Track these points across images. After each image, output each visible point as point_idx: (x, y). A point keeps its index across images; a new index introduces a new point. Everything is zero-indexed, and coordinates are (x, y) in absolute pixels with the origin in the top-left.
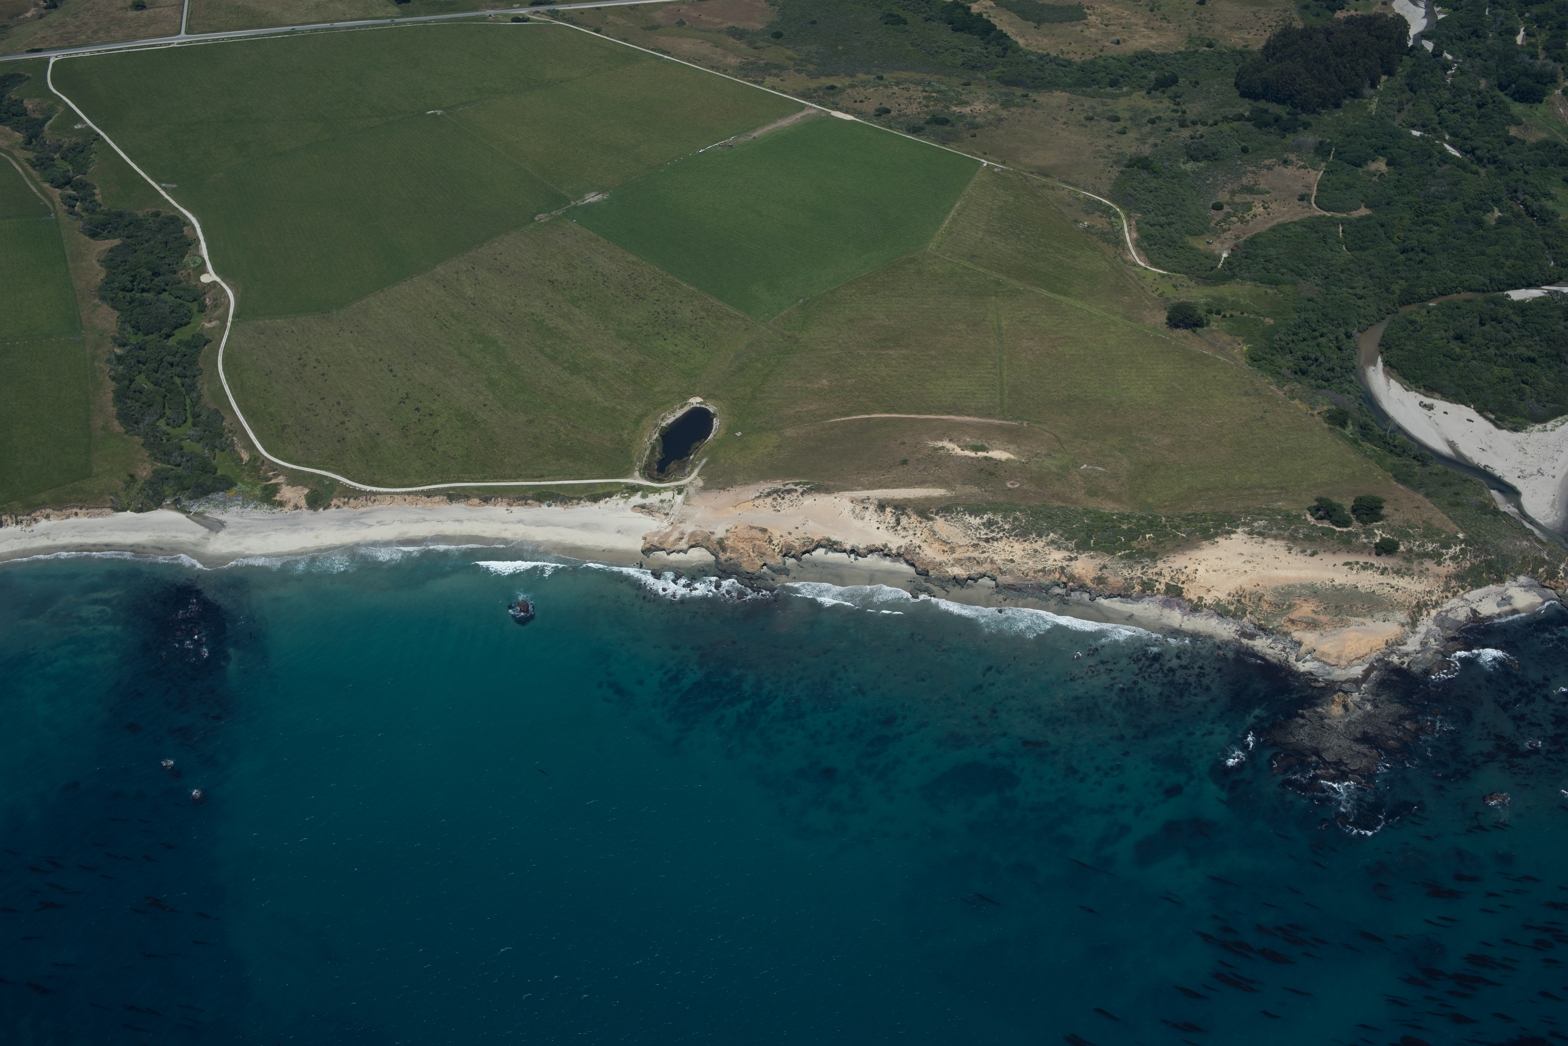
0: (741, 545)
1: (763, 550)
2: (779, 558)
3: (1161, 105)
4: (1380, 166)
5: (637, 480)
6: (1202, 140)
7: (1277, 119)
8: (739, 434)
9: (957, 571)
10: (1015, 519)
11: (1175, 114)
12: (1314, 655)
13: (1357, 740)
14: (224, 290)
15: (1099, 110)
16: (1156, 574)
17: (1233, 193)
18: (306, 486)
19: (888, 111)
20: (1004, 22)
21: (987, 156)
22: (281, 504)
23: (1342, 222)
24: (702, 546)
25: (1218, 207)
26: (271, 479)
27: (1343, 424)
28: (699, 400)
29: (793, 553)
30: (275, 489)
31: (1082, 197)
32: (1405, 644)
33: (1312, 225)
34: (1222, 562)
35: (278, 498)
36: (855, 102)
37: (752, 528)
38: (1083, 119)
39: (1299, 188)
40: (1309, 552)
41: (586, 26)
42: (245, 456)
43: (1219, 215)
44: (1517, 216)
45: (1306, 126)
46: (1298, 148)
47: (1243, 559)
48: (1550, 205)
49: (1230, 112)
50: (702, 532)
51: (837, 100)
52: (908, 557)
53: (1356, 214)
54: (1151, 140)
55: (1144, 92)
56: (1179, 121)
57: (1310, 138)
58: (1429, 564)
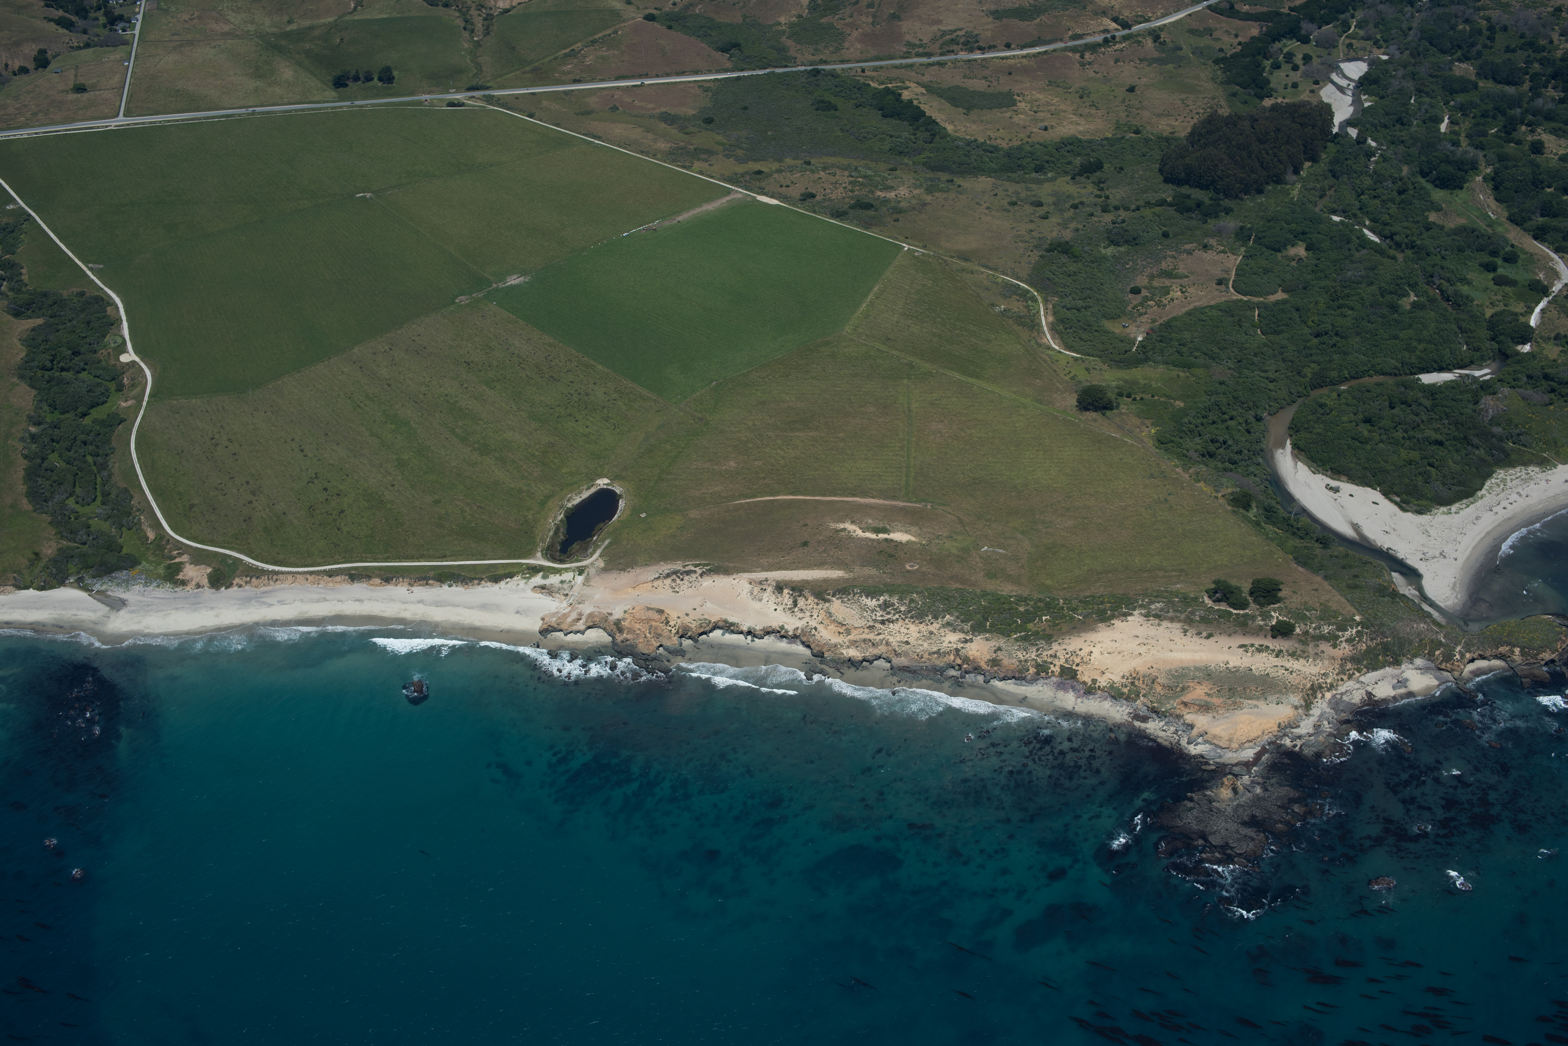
0: (638, 626)
1: (660, 631)
2: (675, 639)
3: (1085, 191)
4: (1300, 250)
5: (539, 560)
6: (1124, 225)
7: (1199, 205)
8: (643, 515)
9: (853, 653)
10: (912, 601)
11: (1098, 200)
12: (1206, 737)
13: (1244, 824)
14: (142, 370)
15: (1023, 195)
16: (1051, 656)
17: (1152, 277)
18: (209, 565)
19: (813, 196)
20: (933, 109)
21: (909, 241)
22: (184, 583)
23: (1259, 306)
24: (599, 627)
25: (1136, 291)
26: (175, 558)
27: (1247, 507)
28: (606, 481)
29: (689, 634)
30: (179, 568)
31: (1000, 280)
32: (1298, 726)
33: (1228, 309)
34: (1117, 645)
35: (180, 577)
36: (781, 186)
37: (649, 609)
38: (1006, 204)
39: (1218, 273)
40: (1204, 634)
41: (520, 111)
42: (151, 535)
43: (1136, 299)
44: (1432, 301)
45: (1228, 211)
46: (1219, 233)
47: (1138, 641)
48: (1465, 289)
49: (1152, 197)
50: (600, 612)
51: (763, 184)
52: (804, 639)
53: (1273, 298)
54: (1073, 225)
55: (1069, 178)
56: (1101, 206)
57: (1231, 223)
58: (1325, 646)
